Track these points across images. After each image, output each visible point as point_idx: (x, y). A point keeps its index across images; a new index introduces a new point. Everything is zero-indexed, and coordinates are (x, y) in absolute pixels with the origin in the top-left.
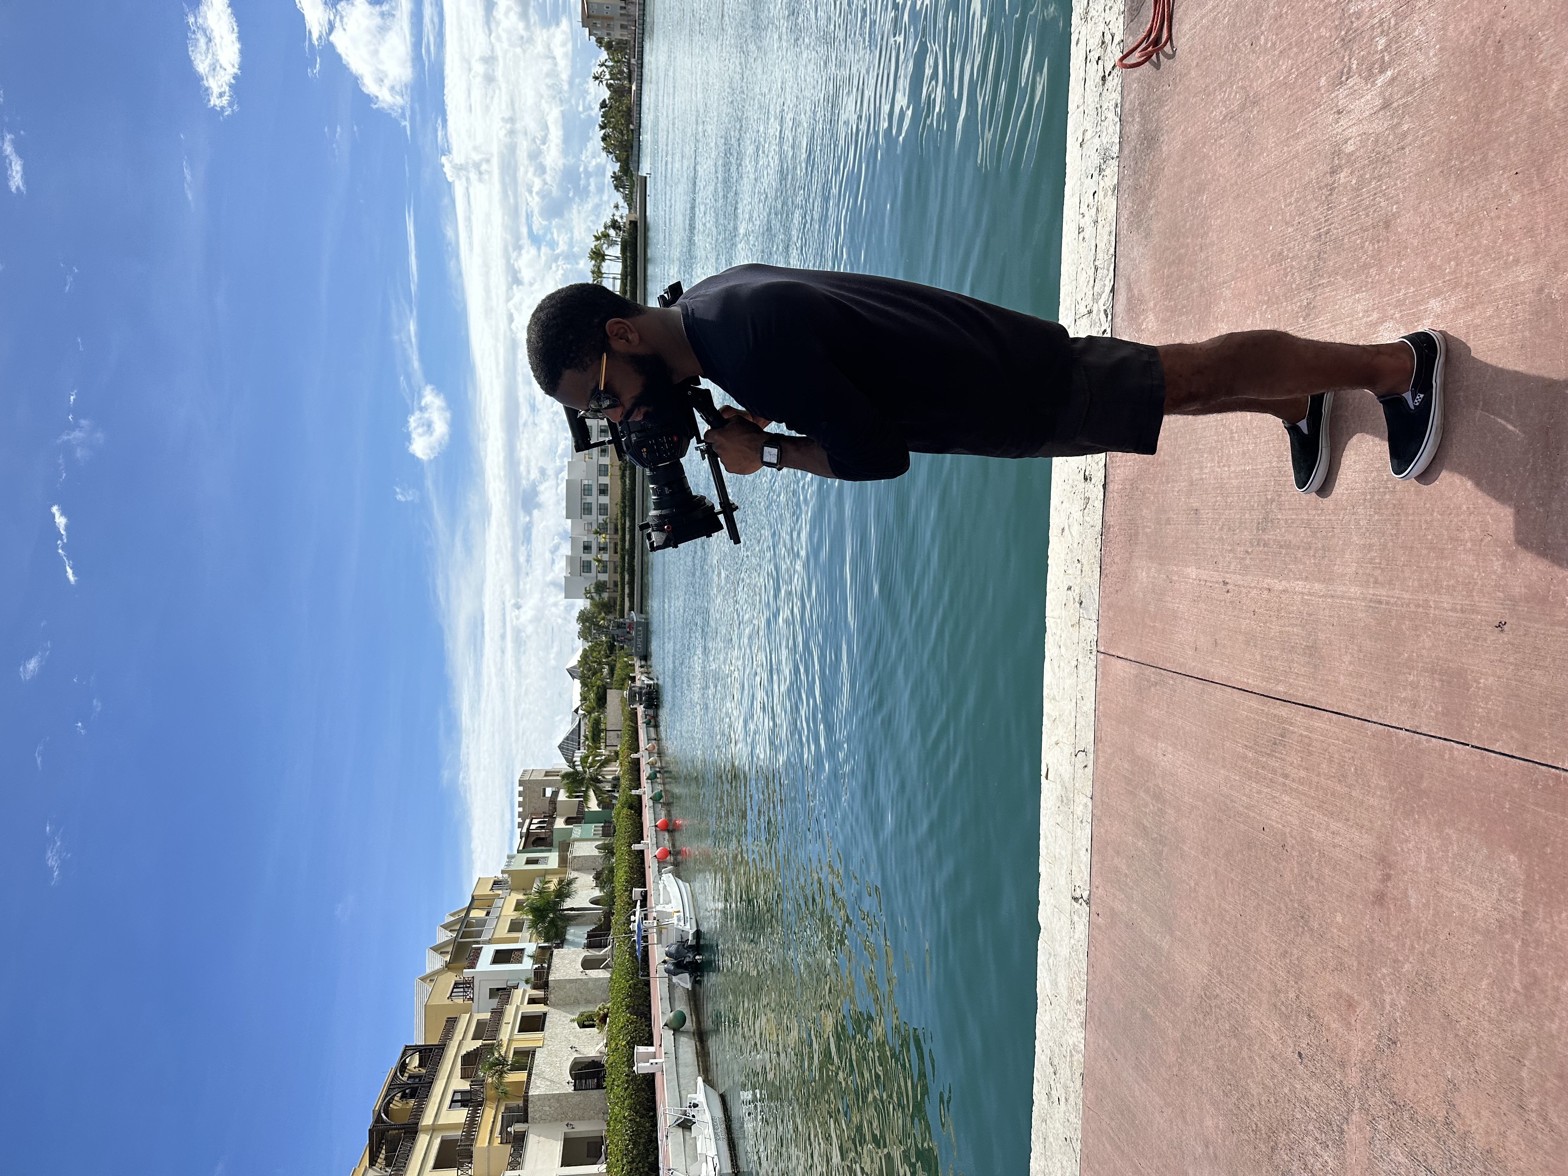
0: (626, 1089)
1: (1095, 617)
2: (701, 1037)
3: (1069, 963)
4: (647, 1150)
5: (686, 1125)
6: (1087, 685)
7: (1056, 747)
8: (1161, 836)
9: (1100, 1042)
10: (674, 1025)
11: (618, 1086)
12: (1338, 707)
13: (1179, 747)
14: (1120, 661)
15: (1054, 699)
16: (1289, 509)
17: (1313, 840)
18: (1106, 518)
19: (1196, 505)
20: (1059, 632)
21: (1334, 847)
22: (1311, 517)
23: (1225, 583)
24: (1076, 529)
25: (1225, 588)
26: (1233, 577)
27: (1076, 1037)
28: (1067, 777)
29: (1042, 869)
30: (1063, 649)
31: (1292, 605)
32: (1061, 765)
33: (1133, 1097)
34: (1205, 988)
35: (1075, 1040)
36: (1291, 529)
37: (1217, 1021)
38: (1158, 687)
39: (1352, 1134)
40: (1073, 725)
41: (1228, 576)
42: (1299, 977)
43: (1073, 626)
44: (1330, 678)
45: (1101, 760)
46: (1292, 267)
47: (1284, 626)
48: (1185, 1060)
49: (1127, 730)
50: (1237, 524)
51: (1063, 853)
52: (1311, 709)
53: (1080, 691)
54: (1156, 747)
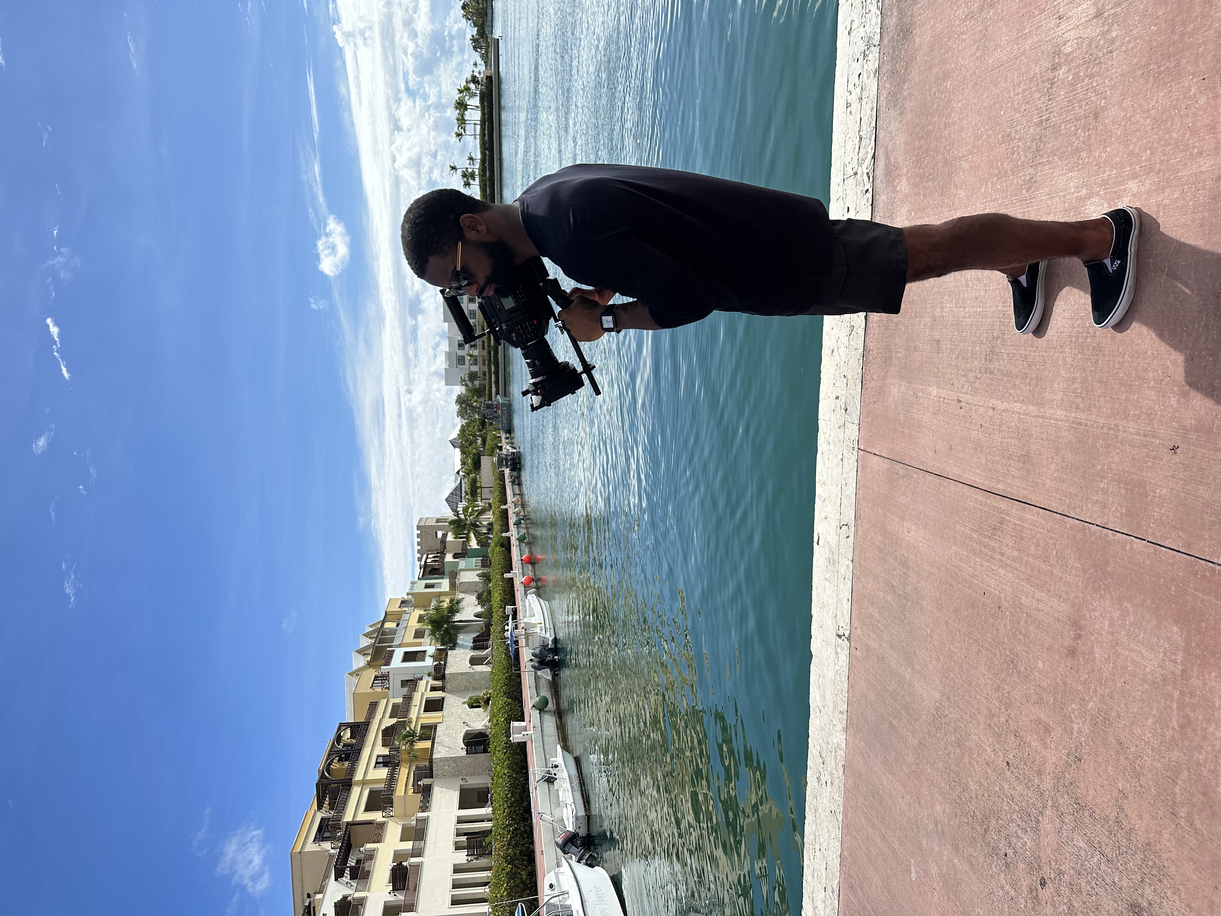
0: (505, 753)
1: (857, 422)
2: (559, 714)
3: (834, 683)
4: (522, 798)
5: (550, 780)
6: (850, 474)
7: (825, 521)
8: (905, 593)
9: (857, 743)
10: (540, 706)
11: (499, 751)
12: (1045, 504)
13: (921, 527)
14: (876, 457)
15: (824, 483)
16: (1011, 345)
17: (1022, 604)
18: (867, 343)
19: (937, 337)
20: (828, 432)
21: (1038, 611)
22: (1028, 353)
23: (959, 401)
24: (843, 351)
25: (959, 405)
26: (966, 396)
27: (839, 738)
28: (833, 544)
29: (814, 612)
30: (832, 446)
31: (1011, 422)
32: (829, 535)
33: (882, 785)
34: (937, 709)
35: (839, 740)
36: (1012, 361)
37: (946, 734)
38: (905, 480)
39: (1046, 824)
40: (838, 504)
41: (961, 395)
42: (1008, 706)
43: (839, 427)
44: (1039, 481)
45: (861, 532)
46: (1018, 147)
47: (1004, 438)
48: (921, 761)
49: (880, 510)
50: (970, 355)
51: (830, 601)
52: (1023, 504)
53: (845, 479)
54: (903, 526)
